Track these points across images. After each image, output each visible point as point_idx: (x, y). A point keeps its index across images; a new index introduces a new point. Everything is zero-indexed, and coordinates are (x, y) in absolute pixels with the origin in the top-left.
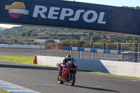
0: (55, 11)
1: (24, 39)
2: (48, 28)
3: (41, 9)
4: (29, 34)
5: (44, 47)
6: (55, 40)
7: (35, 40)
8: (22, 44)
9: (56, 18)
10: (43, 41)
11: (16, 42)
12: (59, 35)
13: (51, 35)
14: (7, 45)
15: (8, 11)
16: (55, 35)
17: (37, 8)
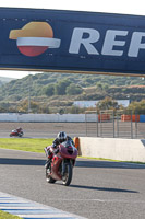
0: (118, 38)
1: (51, 100)
2: (102, 77)
3: (86, 36)
4: (62, 90)
5: (94, 117)
6: (120, 102)
7: (76, 103)
8: (46, 111)
9: (120, 53)
10: (92, 104)
11: (35, 109)
12: (128, 91)
13: (109, 91)
14: (14, 116)
15: (15, 41)
16: (119, 90)
17: (78, 32)
